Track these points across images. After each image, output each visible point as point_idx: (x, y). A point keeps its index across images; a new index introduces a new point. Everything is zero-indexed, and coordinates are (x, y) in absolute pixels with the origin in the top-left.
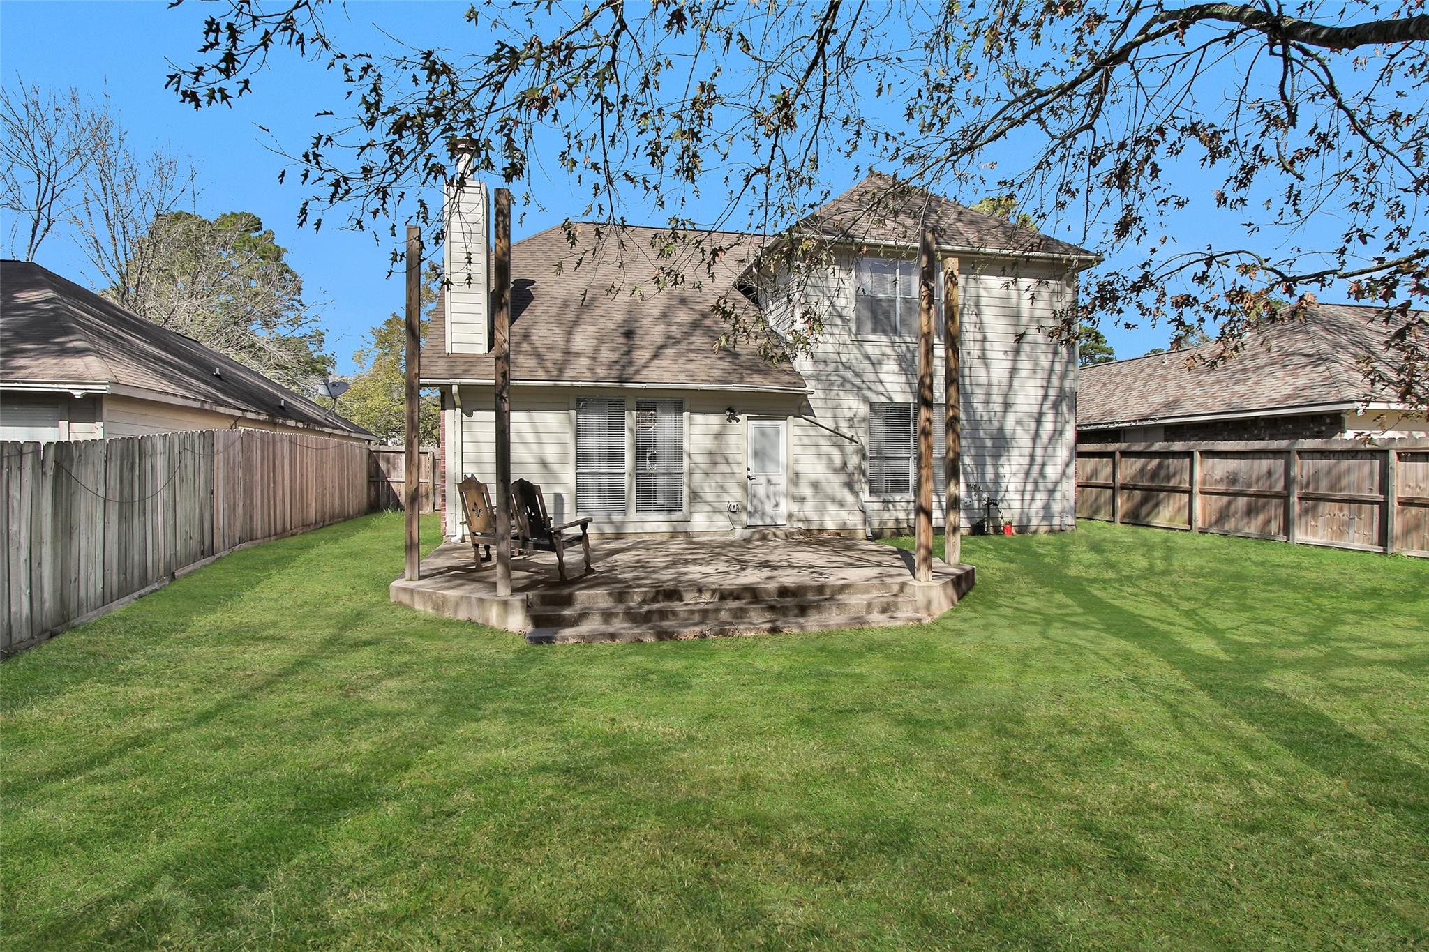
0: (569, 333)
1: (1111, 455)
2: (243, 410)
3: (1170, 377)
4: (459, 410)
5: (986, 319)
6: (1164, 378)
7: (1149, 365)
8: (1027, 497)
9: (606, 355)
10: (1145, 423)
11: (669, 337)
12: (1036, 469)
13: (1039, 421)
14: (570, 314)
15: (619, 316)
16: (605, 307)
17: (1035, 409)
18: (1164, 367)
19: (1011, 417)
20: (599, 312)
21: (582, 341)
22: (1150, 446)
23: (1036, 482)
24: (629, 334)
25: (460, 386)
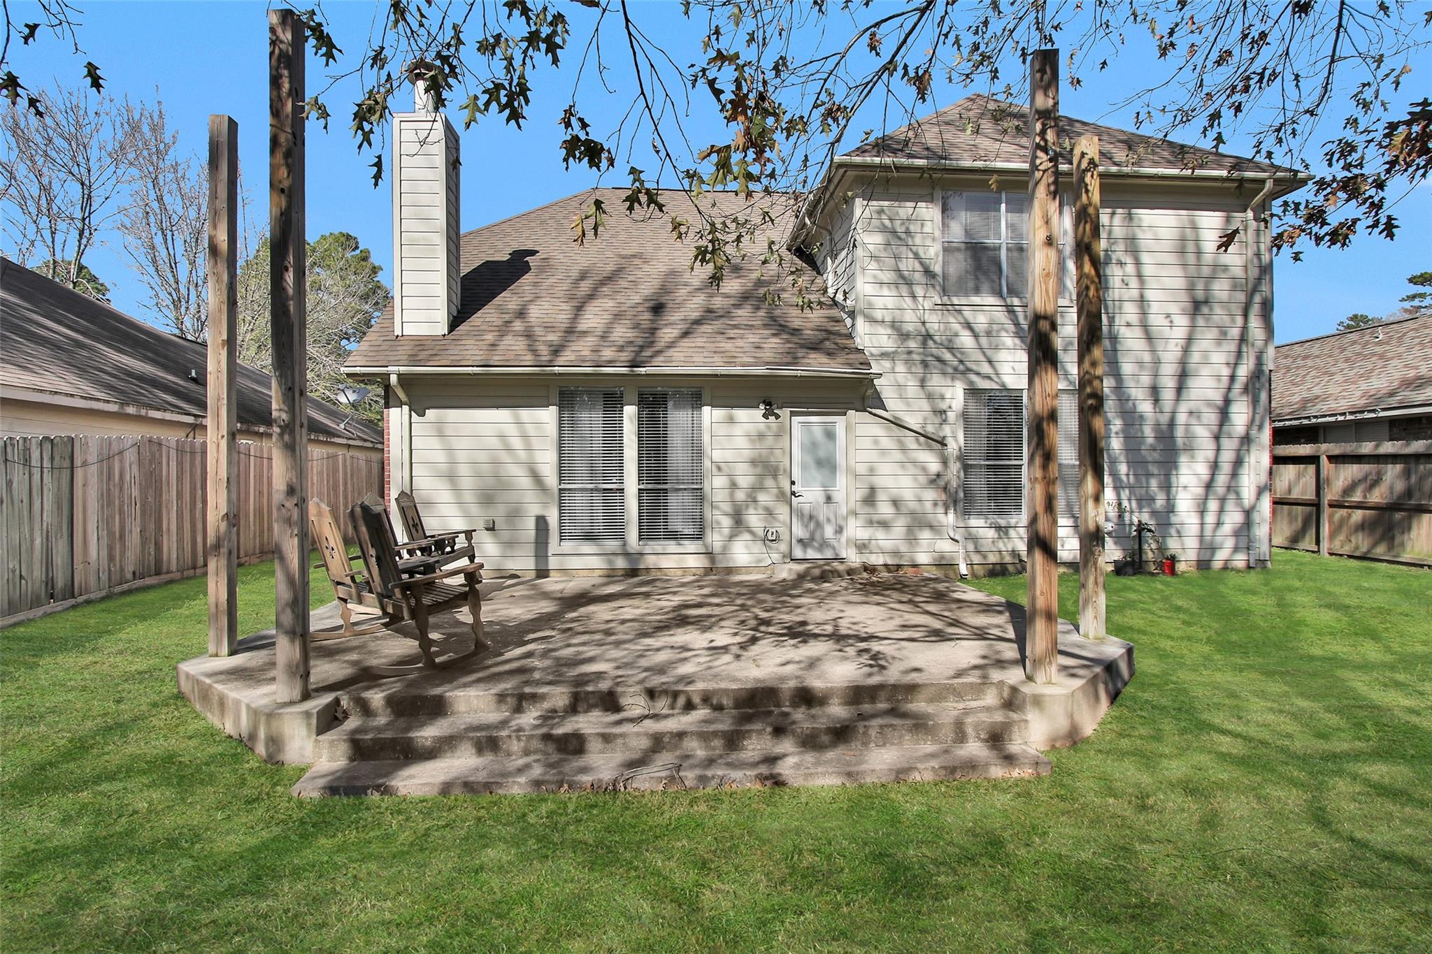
0: (579, 309)
1: (1313, 460)
2: (196, 416)
3: (1389, 355)
4: (406, 408)
5: (1147, 270)
6: (1381, 356)
7: (1354, 342)
8: (1210, 518)
9: (622, 333)
10: (1359, 416)
11: (710, 311)
12: (1222, 480)
13: (1224, 413)
14: (586, 286)
15: (647, 288)
16: (631, 278)
17: (1217, 397)
18: (1380, 343)
19: (1183, 407)
20: (624, 283)
21: (593, 318)
22: (1377, 446)
23: (1223, 500)
24: (658, 309)
25: (399, 375)
